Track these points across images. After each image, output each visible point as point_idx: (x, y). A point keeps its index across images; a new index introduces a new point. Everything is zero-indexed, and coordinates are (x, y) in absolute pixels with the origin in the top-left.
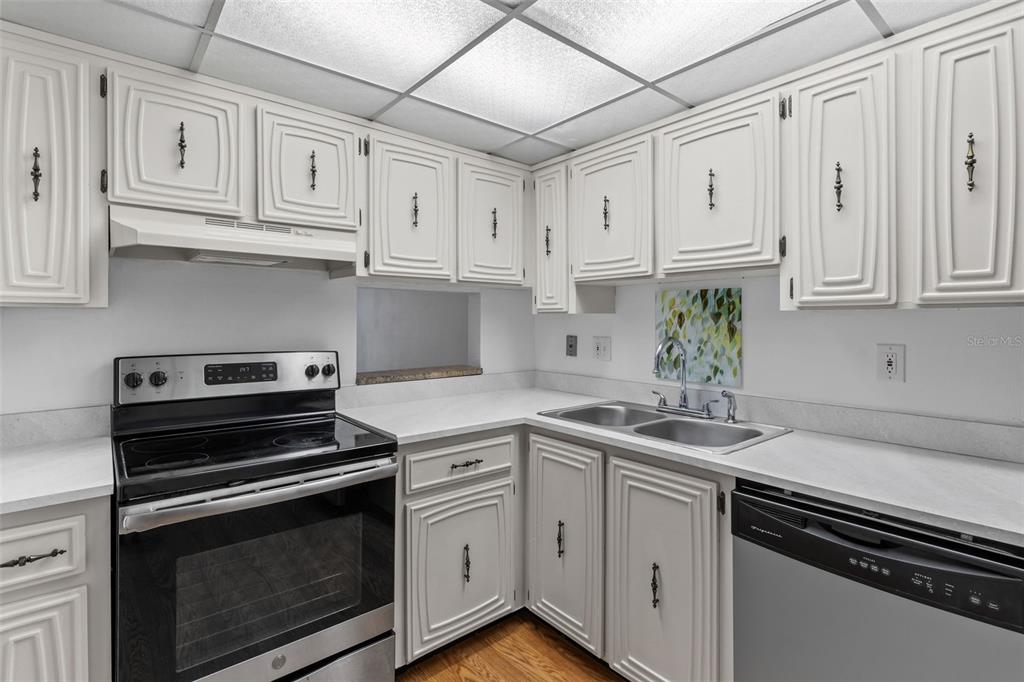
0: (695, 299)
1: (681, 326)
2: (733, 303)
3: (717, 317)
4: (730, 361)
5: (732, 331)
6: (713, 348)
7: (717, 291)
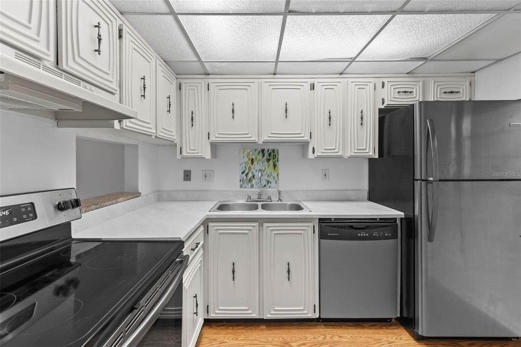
0: (259, 153)
1: (252, 165)
2: (275, 155)
3: (268, 160)
4: (274, 178)
5: (275, 166)
6: (267, 173)
7: (268, 150)
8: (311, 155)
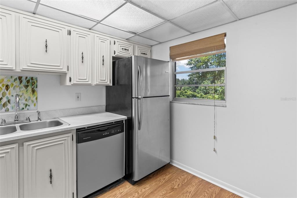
0: (15, 80)
1: (7, 90)
2: (34, 82)
3: (26, 87)
4: (33, 101)
5: (33, 91)
6: (25, 98)
7: (26, 78)
8: (68, 83)
